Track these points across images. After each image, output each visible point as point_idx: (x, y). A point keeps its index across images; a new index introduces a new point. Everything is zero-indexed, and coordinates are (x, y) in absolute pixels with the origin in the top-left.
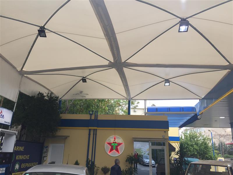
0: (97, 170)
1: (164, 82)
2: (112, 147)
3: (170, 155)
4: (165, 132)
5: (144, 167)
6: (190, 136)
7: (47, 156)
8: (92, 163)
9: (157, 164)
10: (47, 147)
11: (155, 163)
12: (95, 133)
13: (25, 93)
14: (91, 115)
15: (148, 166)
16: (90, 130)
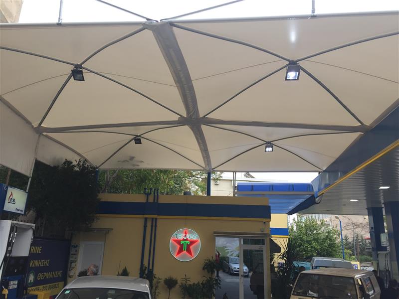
0: (158, 282)
1: (265, 146)
2: (182, 246)
3: (272, 259)
4: (265, 223)
5: (231, 277)
6: (306, 226)
7: (76, 261)
8: (148, 271)
9: (252, 272)
10: (77, 246)
11: (248, 271)
12: (154, 225)
13: (44, 162)
14: (148, 195)
15: (238, 275)
16: (146, 219)
